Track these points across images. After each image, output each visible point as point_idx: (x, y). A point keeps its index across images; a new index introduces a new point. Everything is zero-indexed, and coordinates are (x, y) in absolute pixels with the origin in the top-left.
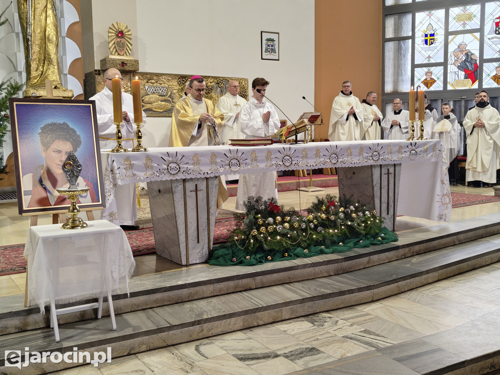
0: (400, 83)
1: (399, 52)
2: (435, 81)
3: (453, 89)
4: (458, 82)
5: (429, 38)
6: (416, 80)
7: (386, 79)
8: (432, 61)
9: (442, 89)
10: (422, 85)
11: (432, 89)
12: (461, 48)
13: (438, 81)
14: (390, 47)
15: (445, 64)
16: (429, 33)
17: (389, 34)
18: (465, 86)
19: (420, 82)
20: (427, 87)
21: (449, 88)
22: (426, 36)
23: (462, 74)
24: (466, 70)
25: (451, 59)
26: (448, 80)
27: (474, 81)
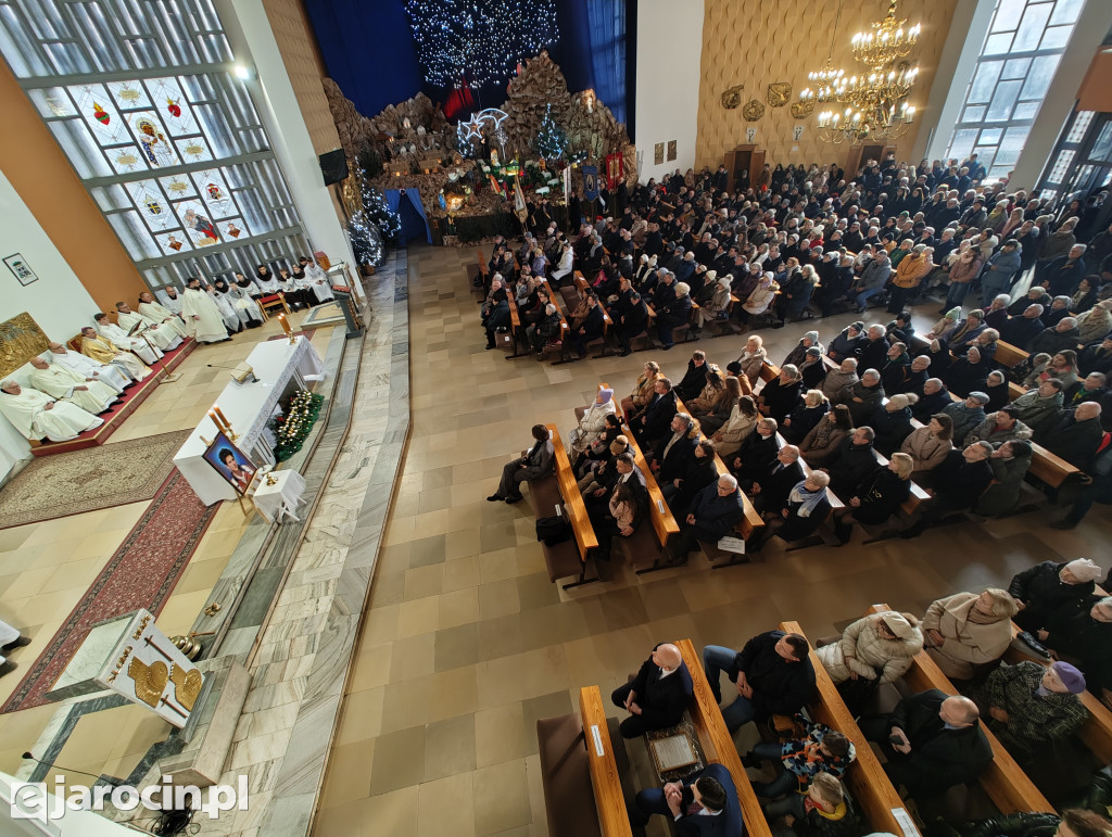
0: (147, 251)
1: (128, 223)
2: (181, 244)
5: (153, 207)
6: (162, 246)
7: (129, 250)
8: (168, 227)
10: (171, 249)
11: (182, 250)
12: (189, 214)
13: (184, 244)
14: (114, 220)
15: (182, 228)
16: (151, 203)
17: (105, 206)
19: (167, 247)
20: (176, 250)
22: (149, 205)
23: (202, 234)
24: (204, 230)
25: (186, 224)
26: (193, 241)
27: (216, 238)
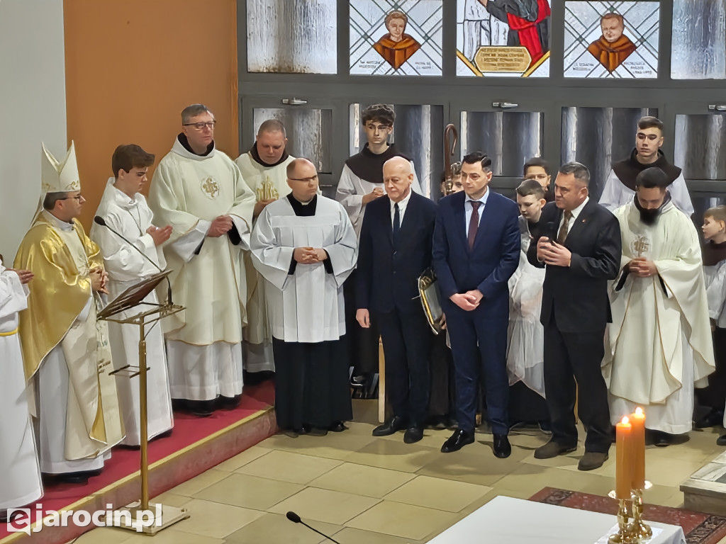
0: (301, 42)
2: (416, 46)
3: (471, 74)
4: (488, 52)
6: (354, 36)
7: (252, 27)
9: (440, 73)
10: (376, 57)
11: (407, 69)
13: (426, 47)
18: (509, 67)
19: (366, 46)
20: (392, 63)
21: (463, 70)
23: (501, 29)
24: (512, 18)
26: (459, 46)
27: (536, 57)
